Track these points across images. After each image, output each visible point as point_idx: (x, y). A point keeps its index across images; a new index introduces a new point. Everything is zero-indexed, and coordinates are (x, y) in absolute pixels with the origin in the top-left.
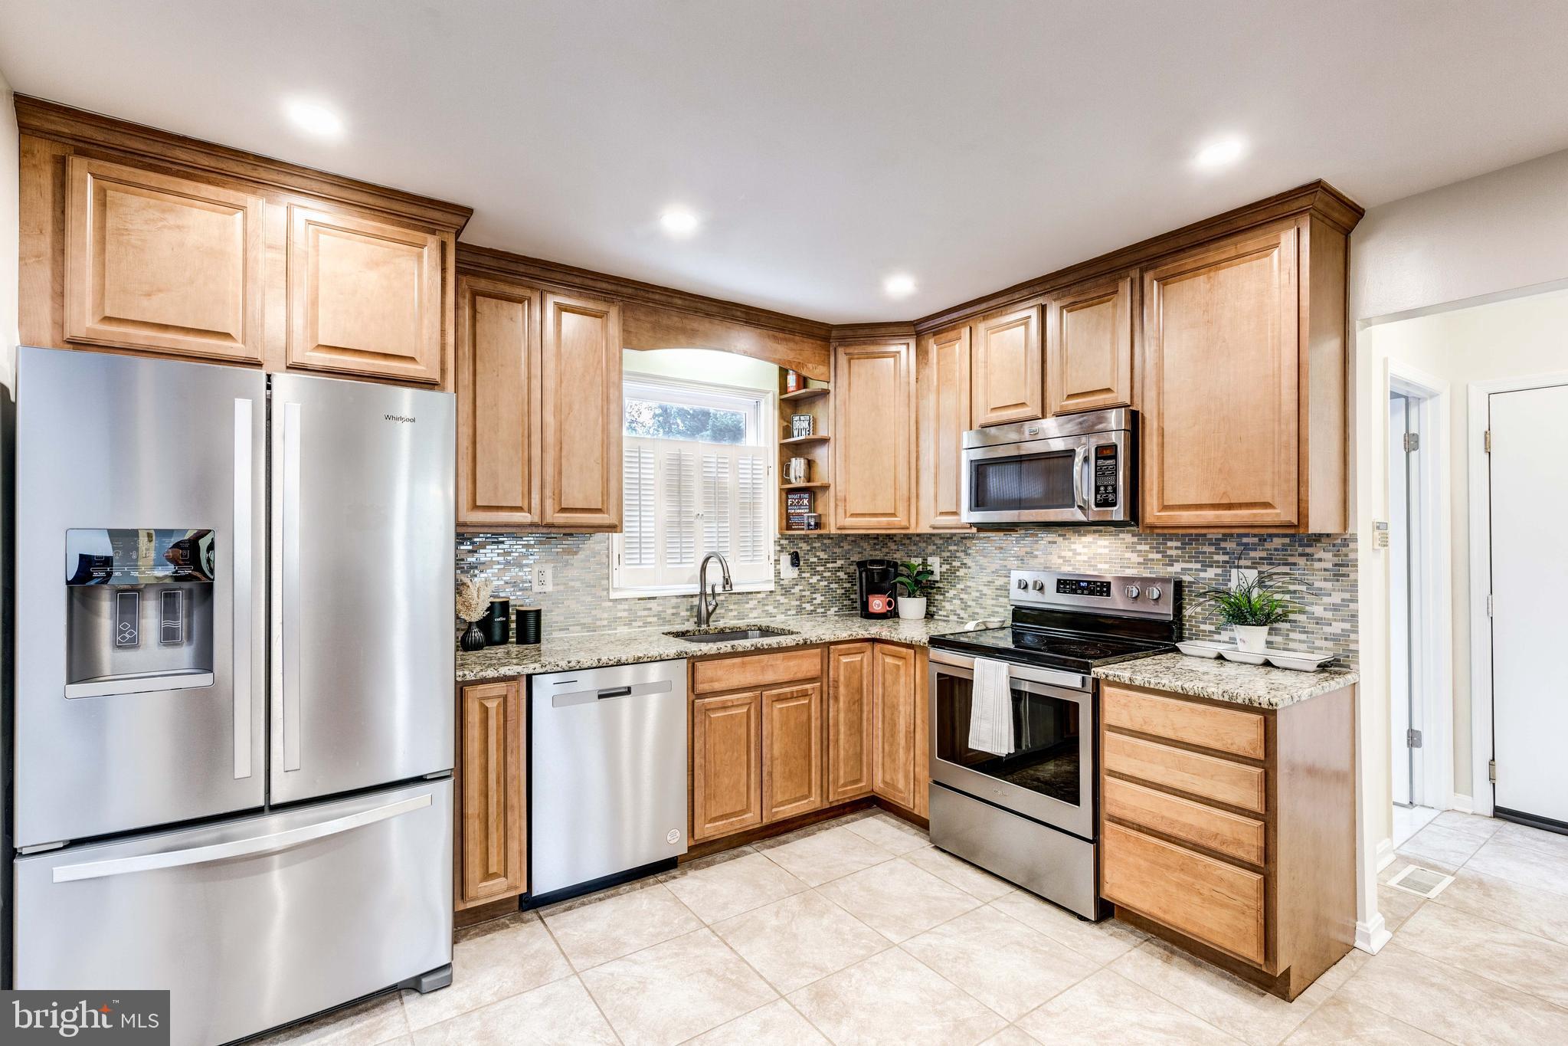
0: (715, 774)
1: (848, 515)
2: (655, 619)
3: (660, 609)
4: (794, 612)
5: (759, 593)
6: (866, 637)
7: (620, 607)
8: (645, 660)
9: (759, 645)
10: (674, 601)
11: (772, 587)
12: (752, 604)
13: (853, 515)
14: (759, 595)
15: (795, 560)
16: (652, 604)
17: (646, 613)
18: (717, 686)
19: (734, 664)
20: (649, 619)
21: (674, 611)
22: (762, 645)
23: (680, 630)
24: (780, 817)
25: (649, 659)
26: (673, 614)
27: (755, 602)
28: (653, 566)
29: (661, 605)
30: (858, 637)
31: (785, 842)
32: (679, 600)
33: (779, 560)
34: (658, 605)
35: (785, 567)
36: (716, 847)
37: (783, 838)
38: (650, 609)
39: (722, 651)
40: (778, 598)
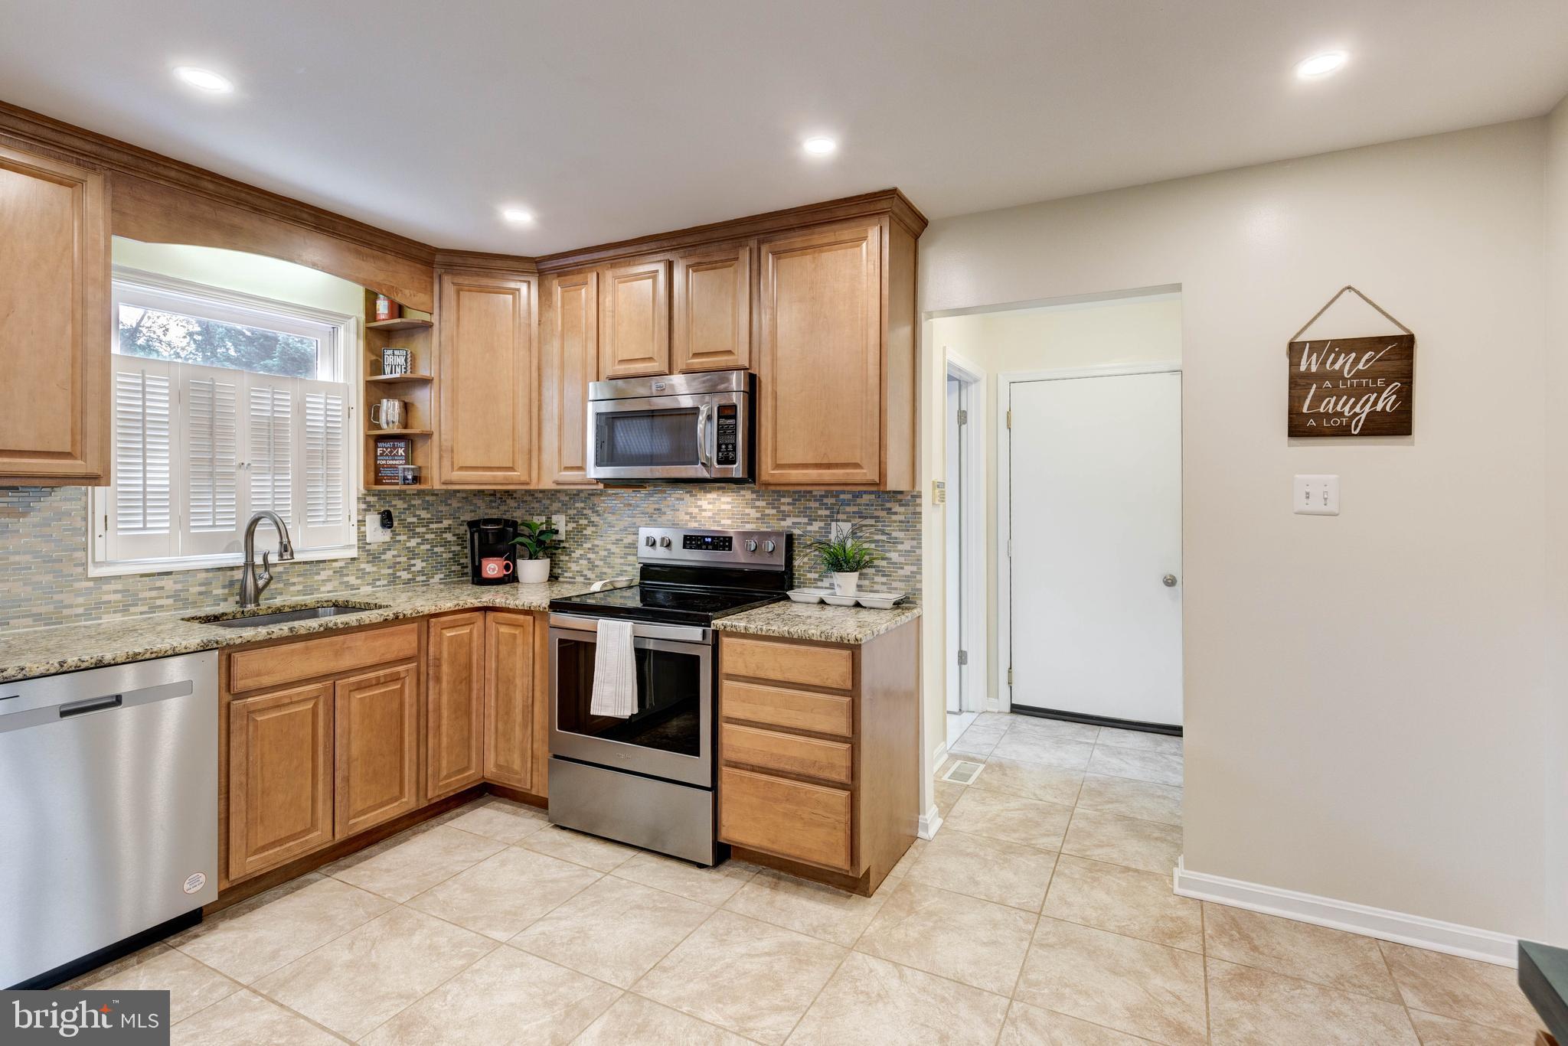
0: (263, 792)
1: (456, 468)
2: (170, 601)
3: (179, 587)
4: (385, 582)
5: (335, 560)
6: (476, 606)
7: (106, 587)
8: (147, 656)
9: (330, 625)
10: (204, 575)
11: (354, 553)
12: (324, 575)
13: (461, 468)
14: (335, 564)
15: (387, 520)
16: (168, 583)
17: (154, 594)
18: (267, 681)
19: (293, 651)
20: (159, 602)
21: (203, 589)
22: (336, 624)
23: (212, 613)
24: (360, 828)
25: (154, 656)
26: (200, 593)
27: (331, 572)
28: (167, 532)
29: (180, 582)
30: (467, 606)
31: (366, 858)
32: (210, 575)
33: (365, 521)
34: (175, 583)
35: (373, 529)
36: (263, 883)
37: (365, 852)
38: (162, 588)
39: (274, 636)
40: (363, 566)
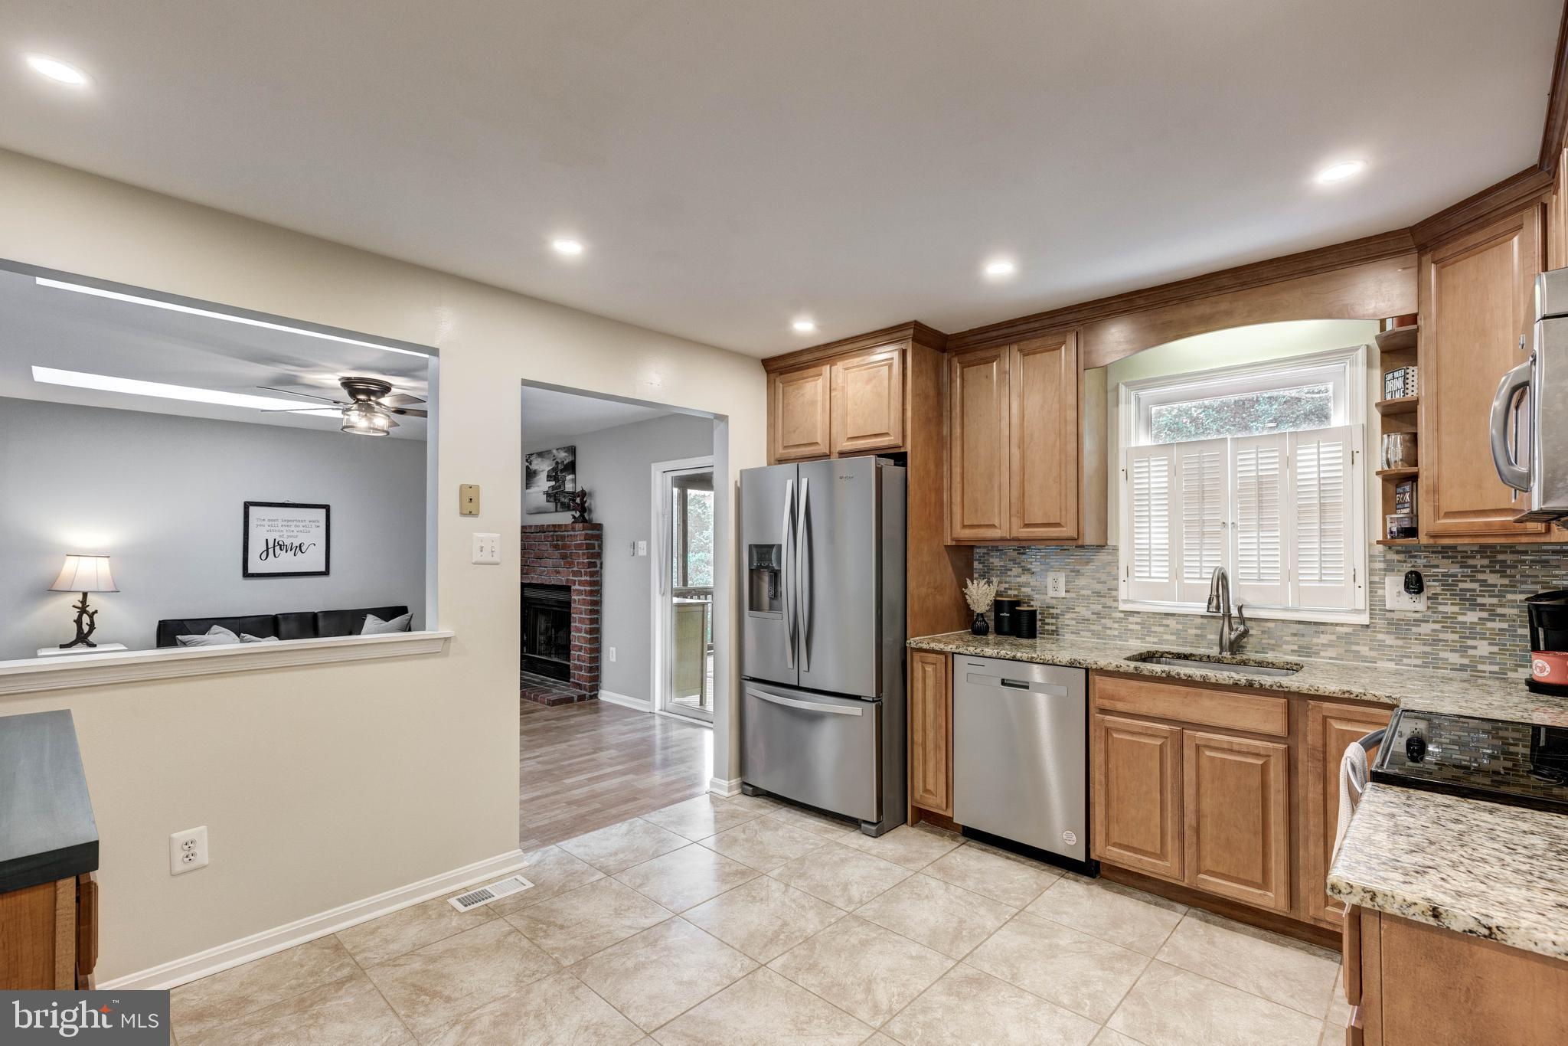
0: (1118, 799)
1: (1442, 514)
2: (1174, 638)
3: (1180, 627)
5: (1342, 625)
7: (1131, 619)
10: (1199, 621)
11: (1364, 619)
13: (1448, 515)
14: (1339, 629)
15: (1415, 584)
16: (1171, 622)
17: (1161, 629)
18: (1120, 706)
20: (1166, 637)
21: (1199, 632)
23: (1183, 652)
26: (1196, 635)
28: (1167, 581)
29: (1181, 623)
32: (1205, 621)
34: (1177, 623)
35: (1395, 593)
37: (1234, 924)
38: (1168, 626)
